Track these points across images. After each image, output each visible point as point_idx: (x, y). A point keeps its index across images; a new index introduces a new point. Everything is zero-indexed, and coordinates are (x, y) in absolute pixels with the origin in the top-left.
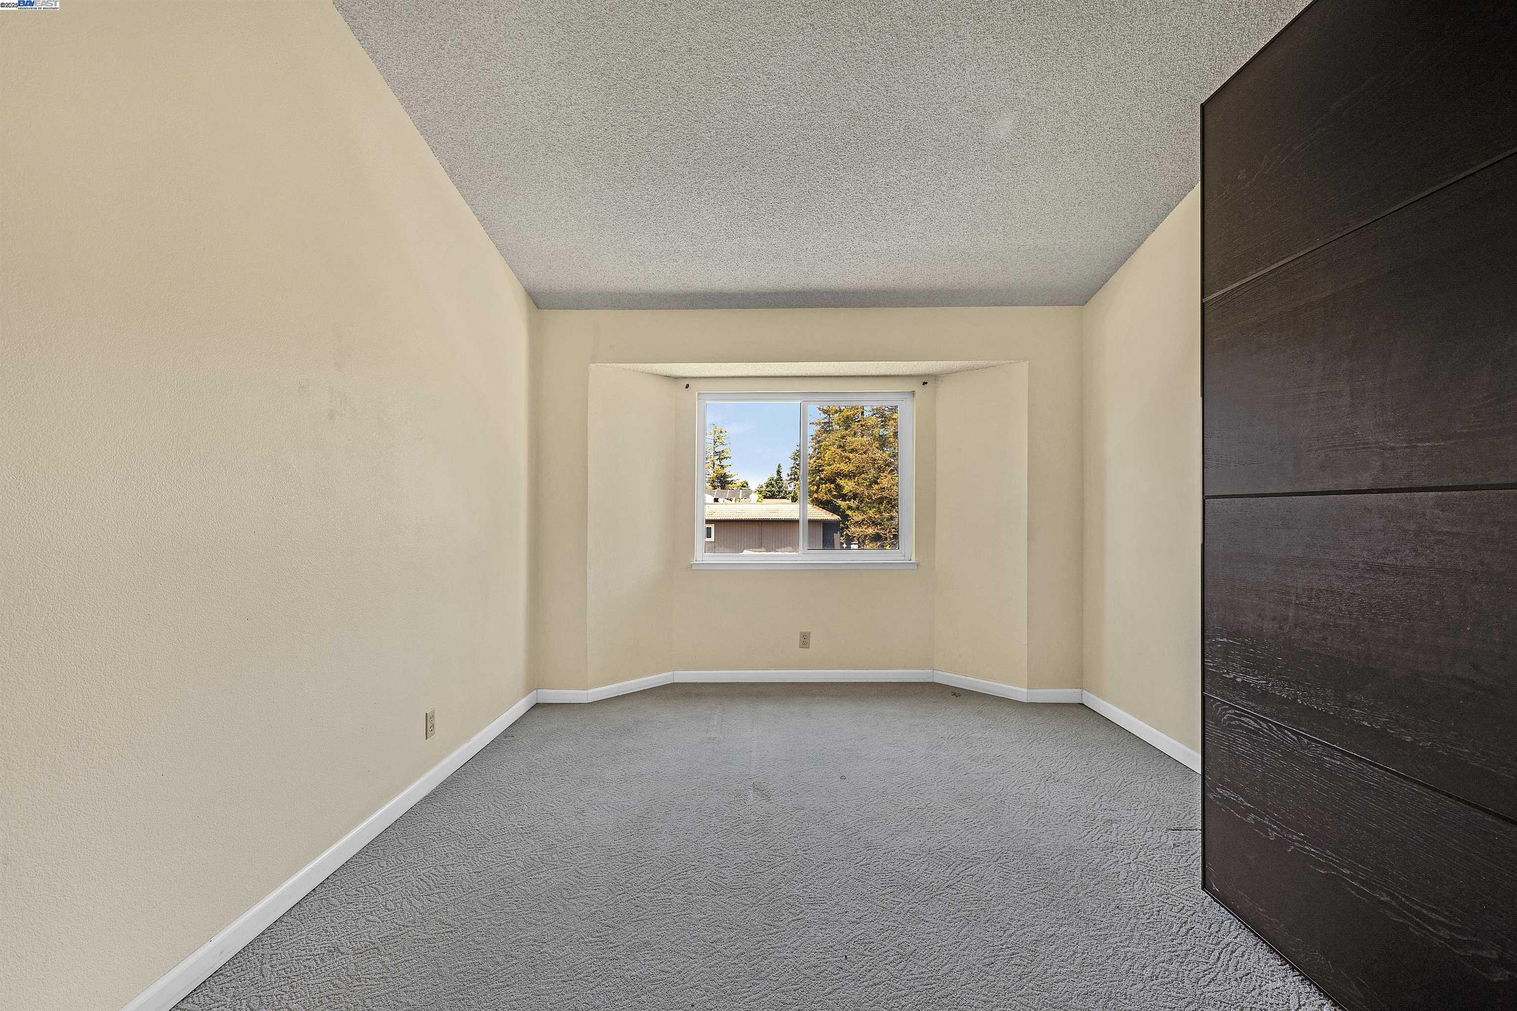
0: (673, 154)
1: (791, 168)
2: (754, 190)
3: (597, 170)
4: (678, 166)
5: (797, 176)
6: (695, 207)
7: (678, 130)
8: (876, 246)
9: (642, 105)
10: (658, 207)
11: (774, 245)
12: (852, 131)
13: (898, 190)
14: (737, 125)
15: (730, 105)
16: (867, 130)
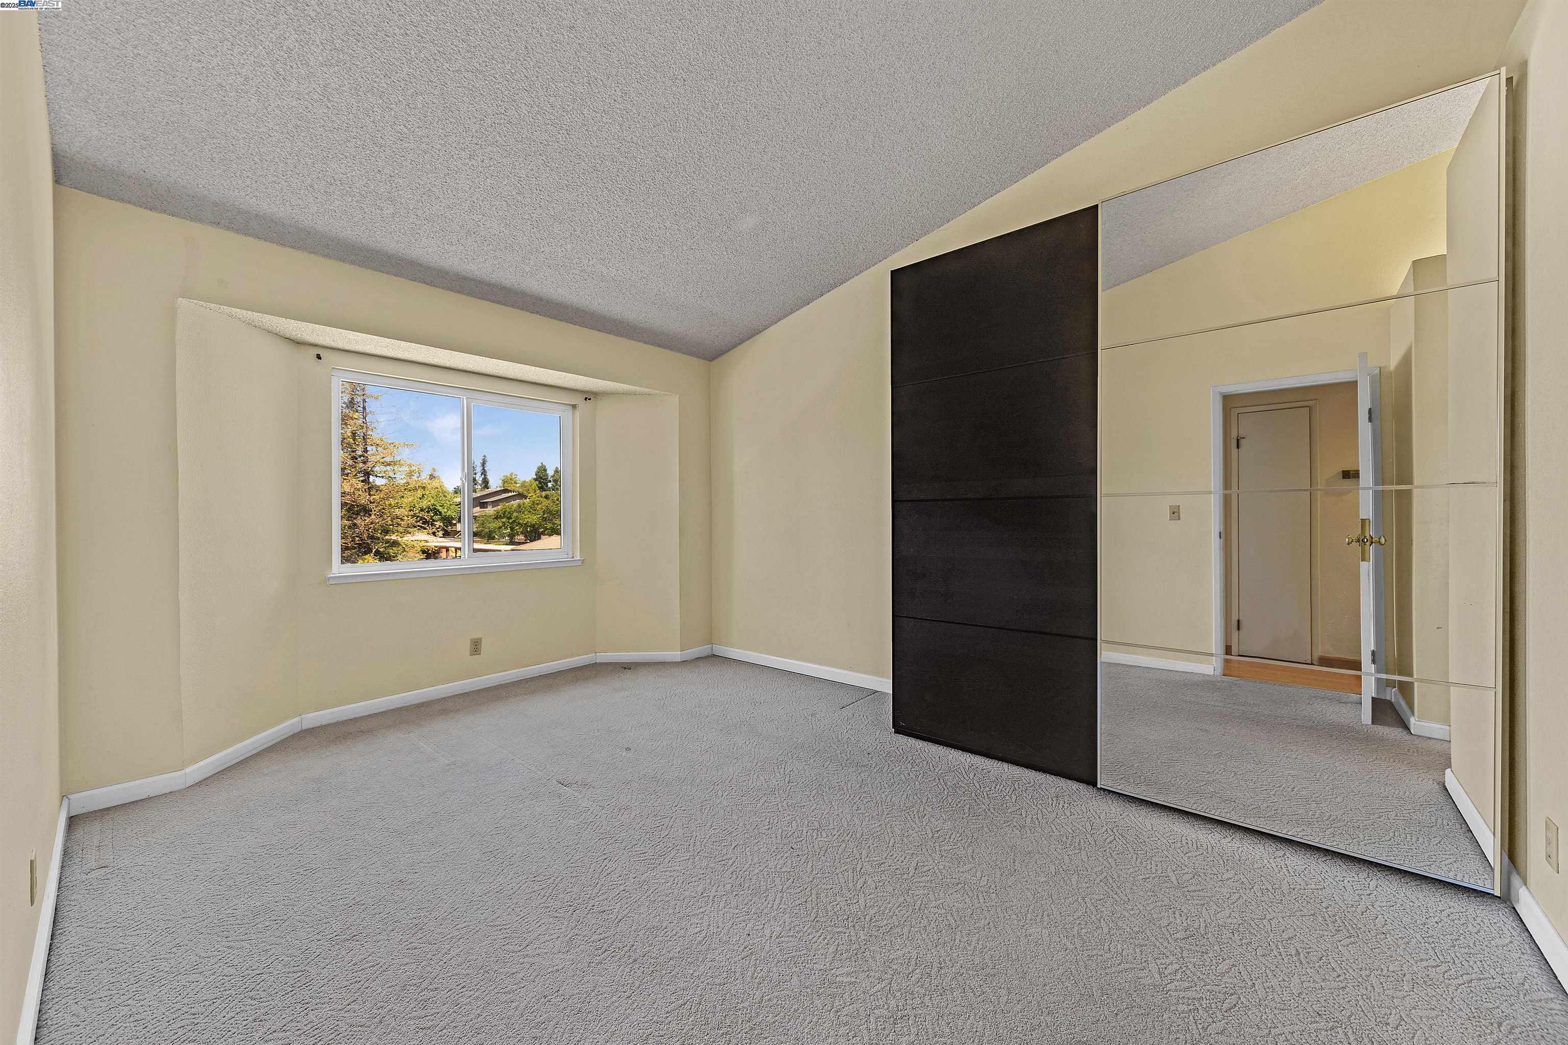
0: (472, 104)
2: (534, 179)
12: (653, 175)
16: (665, 180)
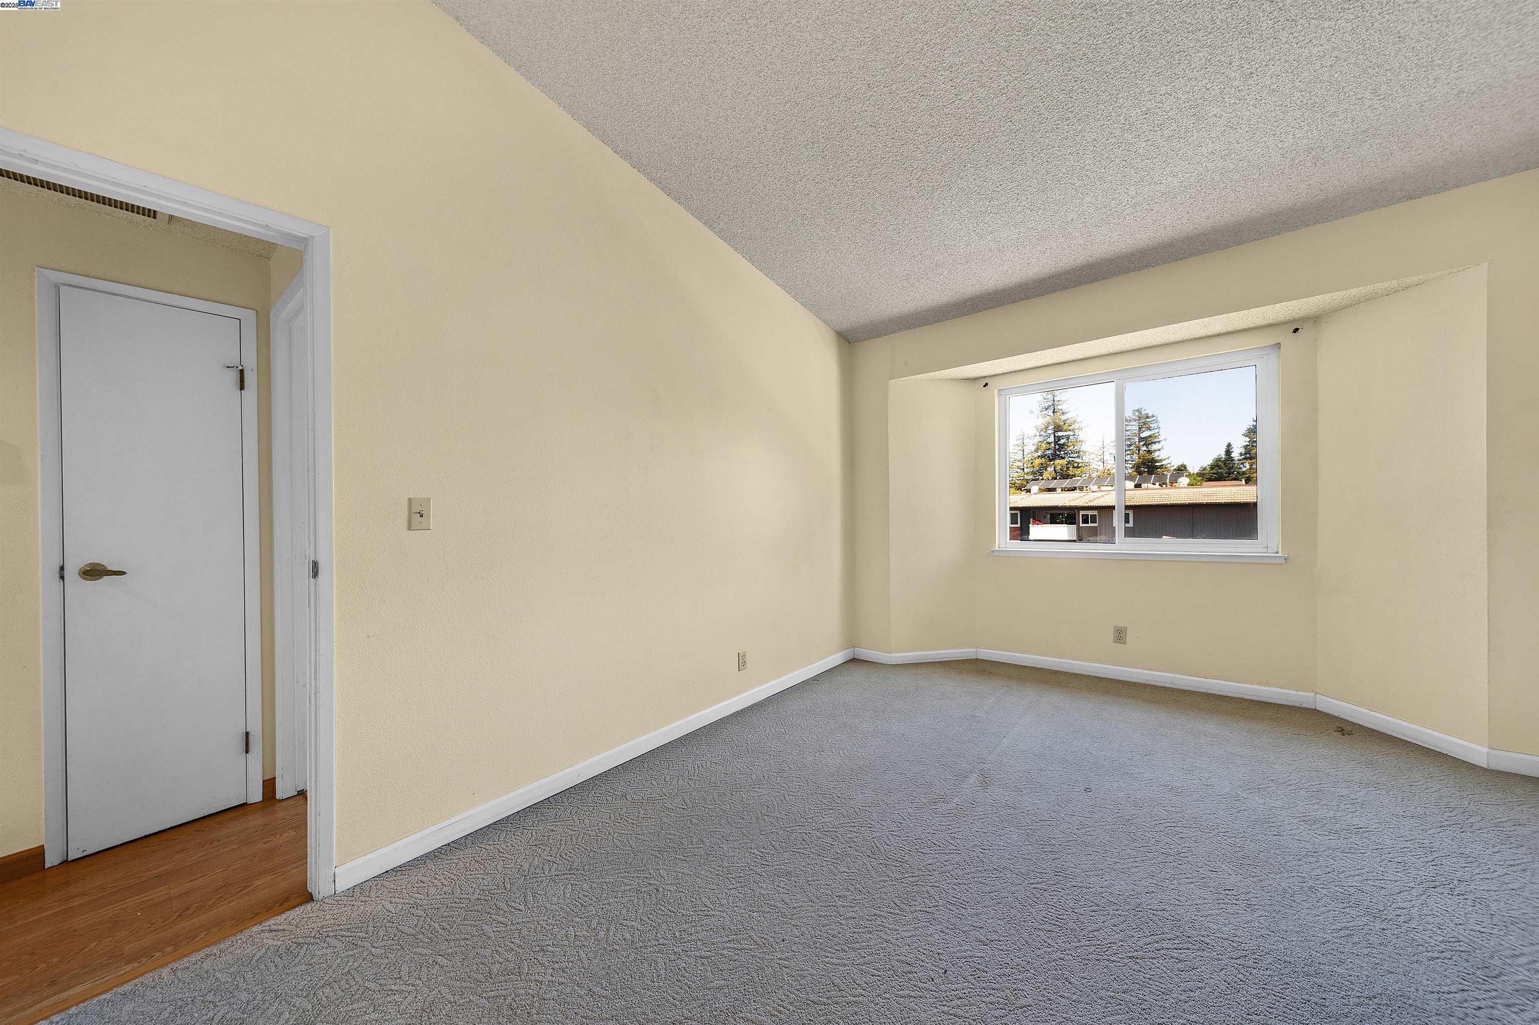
1: (1016, 146)
3: (844, 221)
4: (905, 190)
5: (1026, 152)
6: (936, 220)
7: (891, 160)
8: (1163, 187)
9: (853, 153)
10: (904, 233)
11: (1032, 228)
13: (1164, 113)
14: (940, 130)
15: (926, 116)
